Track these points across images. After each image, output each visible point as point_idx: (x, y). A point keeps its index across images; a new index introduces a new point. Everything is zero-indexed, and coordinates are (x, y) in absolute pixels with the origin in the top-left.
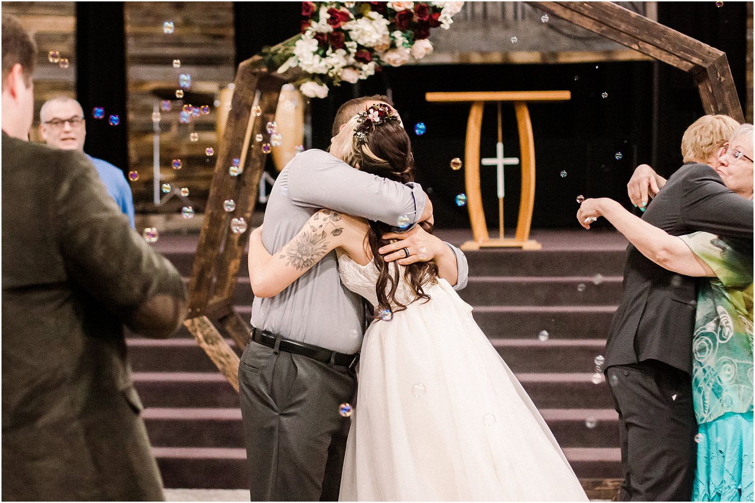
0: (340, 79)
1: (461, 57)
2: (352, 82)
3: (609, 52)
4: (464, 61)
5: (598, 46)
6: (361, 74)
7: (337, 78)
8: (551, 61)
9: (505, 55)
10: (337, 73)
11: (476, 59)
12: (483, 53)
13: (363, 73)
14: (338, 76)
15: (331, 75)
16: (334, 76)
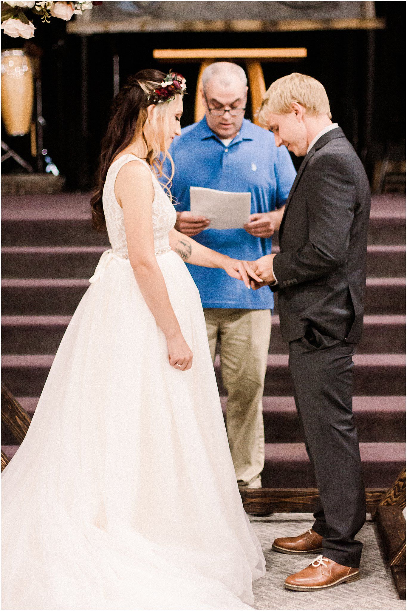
0: (50, 15)
1: (185, 24)
2: (65, 19)
3: (327, 21)
4: (188, 28)
5: (317, 15)
6: (76, 8)
7: (47, 14)
8: (272, 29)
9: (228, 23)
10: (45, 6)
11: (200, 26)
12: (207, 22)
13: (79, 8)
14: (48, 11)
15: (38, 9)
16: (42, 11)
